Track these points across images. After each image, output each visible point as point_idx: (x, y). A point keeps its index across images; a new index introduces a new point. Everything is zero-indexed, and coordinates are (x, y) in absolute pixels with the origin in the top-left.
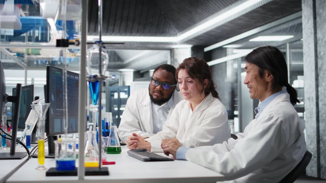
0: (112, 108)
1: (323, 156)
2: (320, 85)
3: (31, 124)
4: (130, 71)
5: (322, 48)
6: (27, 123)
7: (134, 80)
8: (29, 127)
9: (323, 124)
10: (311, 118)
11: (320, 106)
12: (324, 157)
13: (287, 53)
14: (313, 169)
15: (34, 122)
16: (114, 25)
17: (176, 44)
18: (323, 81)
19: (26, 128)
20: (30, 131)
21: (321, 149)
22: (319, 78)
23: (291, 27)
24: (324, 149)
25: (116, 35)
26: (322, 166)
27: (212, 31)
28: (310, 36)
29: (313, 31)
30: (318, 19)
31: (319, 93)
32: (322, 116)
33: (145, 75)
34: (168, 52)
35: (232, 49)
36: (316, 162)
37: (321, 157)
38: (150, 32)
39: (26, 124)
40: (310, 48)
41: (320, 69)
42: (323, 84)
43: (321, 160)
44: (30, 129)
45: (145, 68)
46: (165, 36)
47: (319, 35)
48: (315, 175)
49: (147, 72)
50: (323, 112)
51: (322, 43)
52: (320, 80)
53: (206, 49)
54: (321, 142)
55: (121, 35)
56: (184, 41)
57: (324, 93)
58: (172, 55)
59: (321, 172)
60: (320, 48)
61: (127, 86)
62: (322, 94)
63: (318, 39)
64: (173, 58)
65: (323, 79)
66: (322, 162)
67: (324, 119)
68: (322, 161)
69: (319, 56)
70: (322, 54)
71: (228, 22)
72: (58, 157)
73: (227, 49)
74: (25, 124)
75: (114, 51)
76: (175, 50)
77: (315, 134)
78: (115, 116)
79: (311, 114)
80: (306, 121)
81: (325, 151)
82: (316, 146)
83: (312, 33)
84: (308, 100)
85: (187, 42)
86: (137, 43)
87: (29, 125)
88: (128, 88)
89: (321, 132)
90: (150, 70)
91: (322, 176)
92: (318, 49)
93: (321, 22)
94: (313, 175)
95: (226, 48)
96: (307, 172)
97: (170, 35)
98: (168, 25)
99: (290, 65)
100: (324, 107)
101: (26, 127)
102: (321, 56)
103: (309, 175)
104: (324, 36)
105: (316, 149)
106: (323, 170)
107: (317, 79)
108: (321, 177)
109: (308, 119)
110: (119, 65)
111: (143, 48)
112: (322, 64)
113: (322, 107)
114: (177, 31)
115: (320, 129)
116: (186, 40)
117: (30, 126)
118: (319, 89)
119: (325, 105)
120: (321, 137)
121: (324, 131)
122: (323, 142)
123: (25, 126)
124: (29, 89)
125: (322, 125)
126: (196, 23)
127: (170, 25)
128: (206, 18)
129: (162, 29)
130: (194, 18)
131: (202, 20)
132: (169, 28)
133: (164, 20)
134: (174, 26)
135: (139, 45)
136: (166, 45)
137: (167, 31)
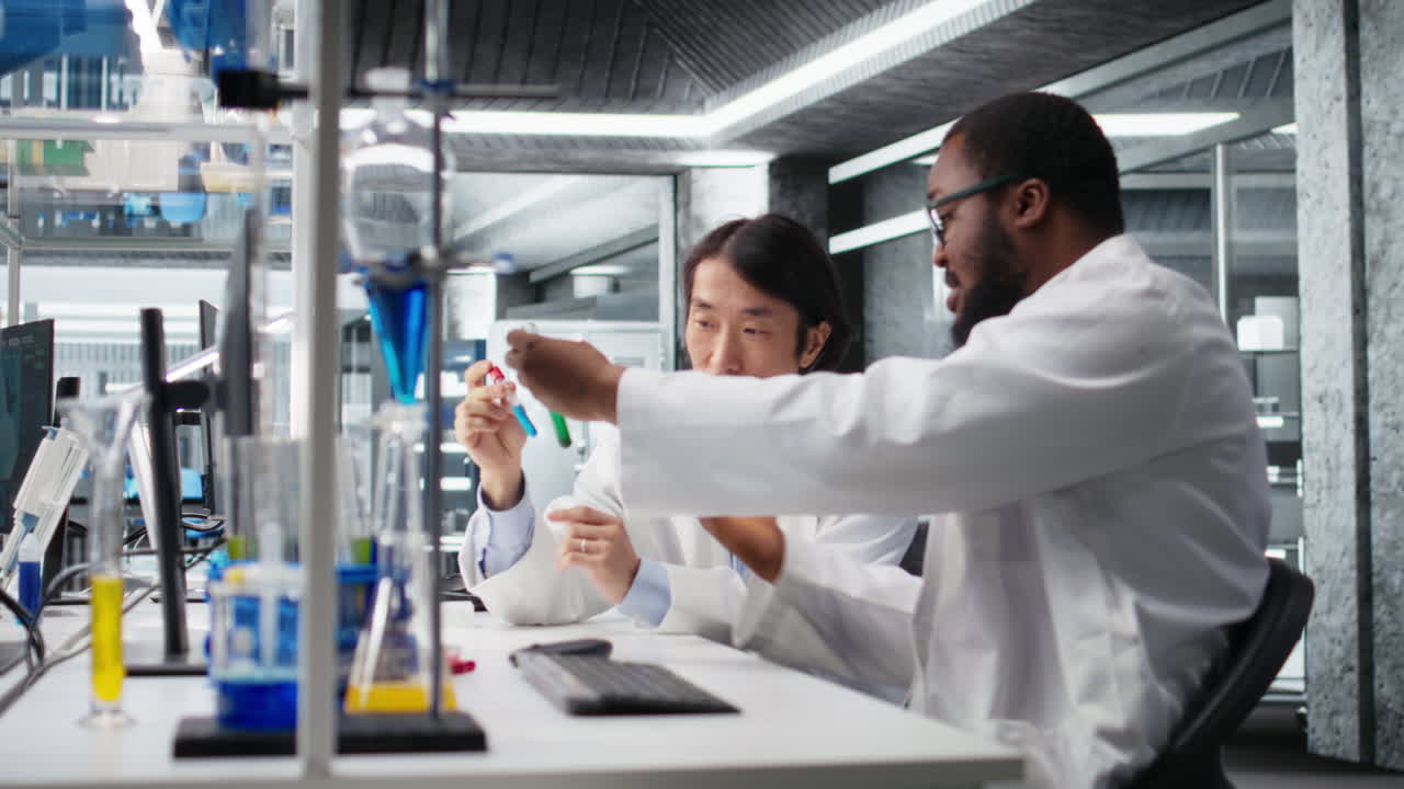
1: (1388, 663)
2: (1374, 338)
3: (43, 505)
4: (484, 274)
5: (1384, 164)
6: (21, 504)
7: (501, 315)
8: (31, 521)
9: (1389, 515)
10: (1329, 488)
11: (1375, 432)
12: (1394, 668)
13: (1216, 188)
14: (1341, 721)
15: (56, 498)
17: (698, 147)
18: (1388, 318)
19: (18, 527)
20: (40, 539)
21: (1376, 628)
22: (1372, 302)
23: (1229, 72)
24: (1390, 629)
26: (1385, 711)
27: (866, 87)
28: (1329, 112)
29: (1342, 89)
30: (1367, 32)
31: (1371, 375)
32: (1382, 481)
33: (552, 292)
34: (665, 184)
36: (1355, 691)
37: (1378, 670)
38: (578, 91)
39: (16, 505)
40: (1327, 166)
41: (1375, 263)
42: (1392, 331)
43: (1377, 683)
44: (36, 531)
45: (553, 258)
46: (648, 110)
47: (1372, 106)
48: (1350, 748)
49: (563, 278)
50: (1388, 459)
51: (1385, 143)
52: (1376, 315)
53: (840, 173)
54: (1377, 599)
56: (738, 134)
57: (1393, 373)
58: (681, 198)
59: (1379, 737)
60: (1378, 163)
61: (468, 343)
62: (1382, 376)
63: (1365, 124)
64: (688, 215)
65: (1389, 308)
66: (1385, 690)
67: (1395, 494)
68: (1381, 686)
69: (1370, 203)
70: (1385, 191)
71: (946, 47)
72: (226, 666)
74: (13, 510)
76: (695, 174)
77: (1350, 560)
79: (1332, 468)
80: (1308, 501)
81: (1395, 640)
82: (1355, 616)
83: (1338, 99)
84: (1317, 405)
85: (753, 138)
86: (520, 140)
87: (34, 512)
88: (473, 350)
89: (1378, 552)
90: (575, 267)
91: (1381, 753)
92: (1368, 168)
93: (1380, 47)
94: (1339, 753)
96: (1311, 737)
97: (674, 107)
98: (666, 61)
99: (1229, 246)
100: (1391, 436)
101: (15, 522)
102: (1379, 203)
103: (1322, 752)
104: (1394, 112)
105: (1353, 630)
106: (1387, 726)
107: (1360, 309)
108: (1378, 762)
109: (1319, 493)
111: (547, 166)
112: (1386, 242)
113: (1382, 439)
114: (702, 88)
115: (1375, 539)
116: (749, 129)
117: (38, 518)
118: (1372, 354)
119: (1396, 428)
120: (1379, 573)
121: (1393, 546)
122: (1387, 601)
123: (13, 519)
124: (29, 339)
125: (1381, 522)
126: (795, 51)
127: (671, 57)
128: (840, 25)
129: (637, 81)
130: (785, 28)
131: (822, 35)
132: (667, 73)
133: (644, 33)
134: (691, 63)
135: (533, 152)
136: (651, 152)
137: (660, 86)
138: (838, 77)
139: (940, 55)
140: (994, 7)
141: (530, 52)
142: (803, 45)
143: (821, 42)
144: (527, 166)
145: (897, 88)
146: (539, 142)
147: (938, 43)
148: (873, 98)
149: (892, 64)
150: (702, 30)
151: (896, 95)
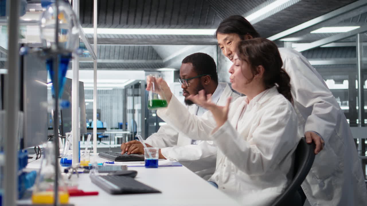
0: (150, 114)
4: (171, 71)
7: (175, 81)
13: (357, 46)
16: (150, 15)
23: (362, 15)
25: (151, 27)
34: (214, 47)
35: (290, 43)
38: (192, 23)
55: (158, 27)
64: (220, 55)
71: (285, 9)
73: (285, 43)
75: (151, 47)
78: (154, 124)
86: (177, 36)
95: (283, 42)
99: (361, 62)
110: (158, 64)
111: (184, 43)
126: (247, 12)
127: (215, 14)
128: (258, 5)
129: (207, 20)
130: (244, 6)
131: (254, 7)
132: (215, 18)
133: (208, 8)
134: (220, 15)
135: (180, 39)
136: (211, 39)
137: (213, 22)
138: (258, 18)
139: (284, 12)
140: (292, 2)
141: (179, 13)
142: (249, 10)
143: (253, 9)
144: (178, 43)
145: (273, 21)
146: (182, 37)
147: (283, 8)
148: (268, 24)
149: (271, 14)
150: (223, 7)
151: (273, 23)
